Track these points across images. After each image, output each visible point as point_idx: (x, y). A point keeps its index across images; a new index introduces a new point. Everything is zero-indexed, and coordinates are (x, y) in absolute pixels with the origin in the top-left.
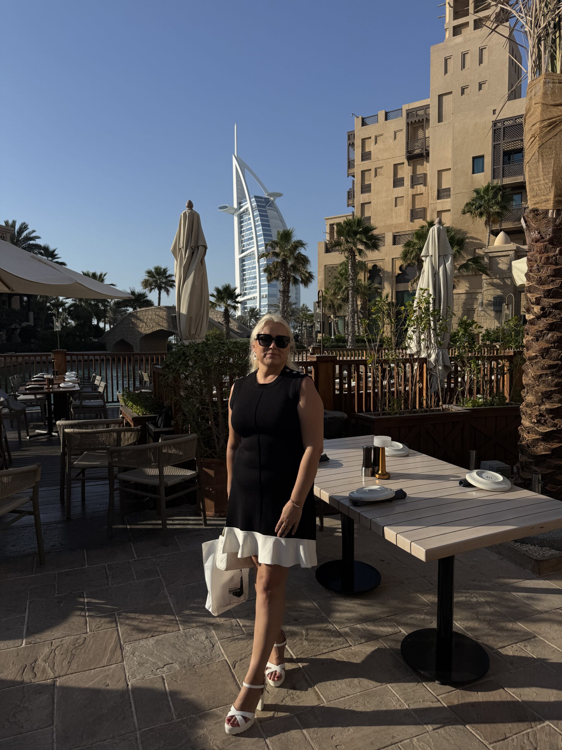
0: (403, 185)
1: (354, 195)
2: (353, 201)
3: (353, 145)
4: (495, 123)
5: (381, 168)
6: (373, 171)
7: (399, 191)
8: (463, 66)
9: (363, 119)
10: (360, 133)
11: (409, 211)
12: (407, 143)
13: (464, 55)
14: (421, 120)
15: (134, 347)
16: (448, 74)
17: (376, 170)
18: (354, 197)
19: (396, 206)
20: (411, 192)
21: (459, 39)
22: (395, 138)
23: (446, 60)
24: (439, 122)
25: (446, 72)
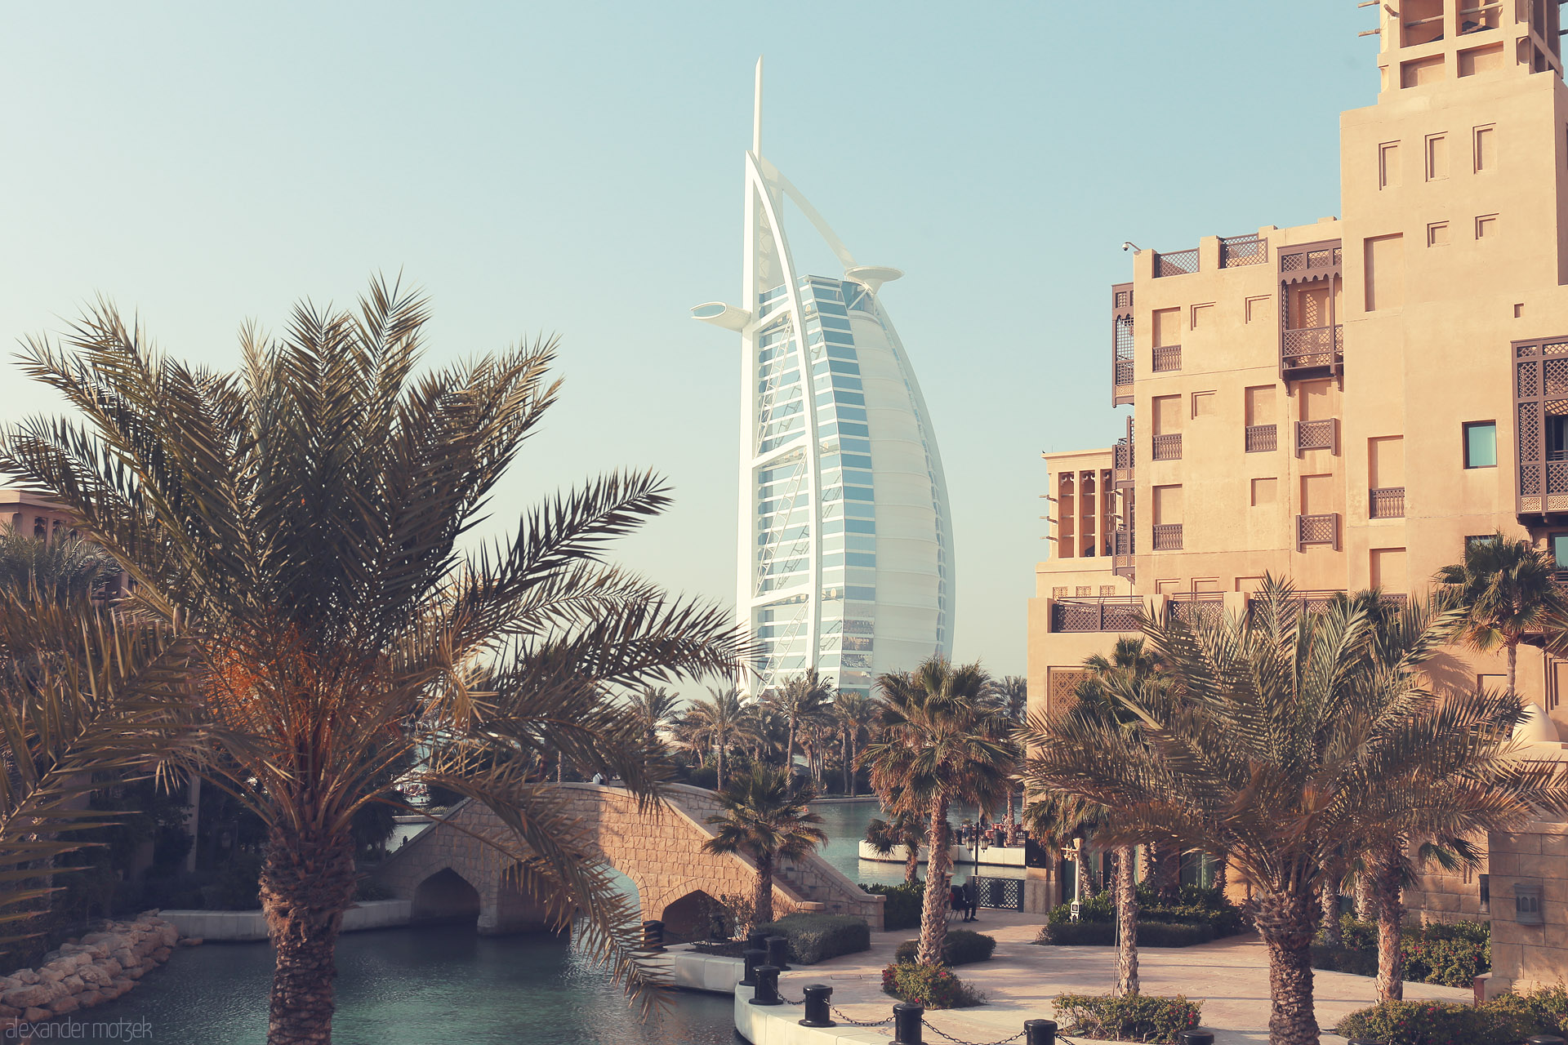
0: (1271, 445)
1: (1132, 459)
2: (1130, 475)
3: (1129, 320)
4: (1520, 349)
5: (1210, 393)
6: (1186, 401)
7: (1261, 463)
8: (1431, 172)
9: (1157, 258)
10: (1150, 294)
11: (1293, 522)
12: (1283, 338)
13: (1431, 142)
14: (1321, 278)
15: (483, 896)
16: (1390, 186)
17: (1194, 397)
18: (1132, 464)
19: (1253, 504)
20: (1296, 468)
21: (1416, 99)
22: (1248, 318)
23: (1383, 151)
24: (1368, 310)
25: (1383, 181)
